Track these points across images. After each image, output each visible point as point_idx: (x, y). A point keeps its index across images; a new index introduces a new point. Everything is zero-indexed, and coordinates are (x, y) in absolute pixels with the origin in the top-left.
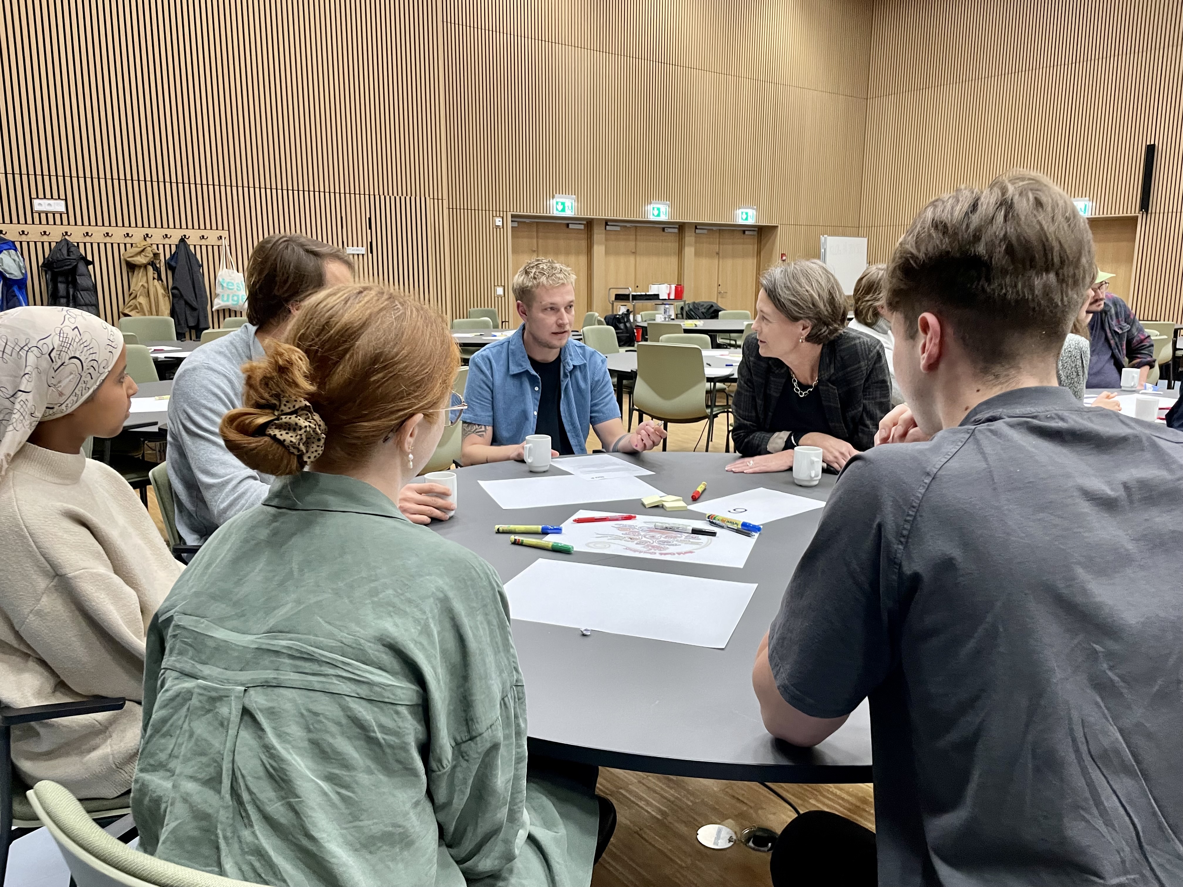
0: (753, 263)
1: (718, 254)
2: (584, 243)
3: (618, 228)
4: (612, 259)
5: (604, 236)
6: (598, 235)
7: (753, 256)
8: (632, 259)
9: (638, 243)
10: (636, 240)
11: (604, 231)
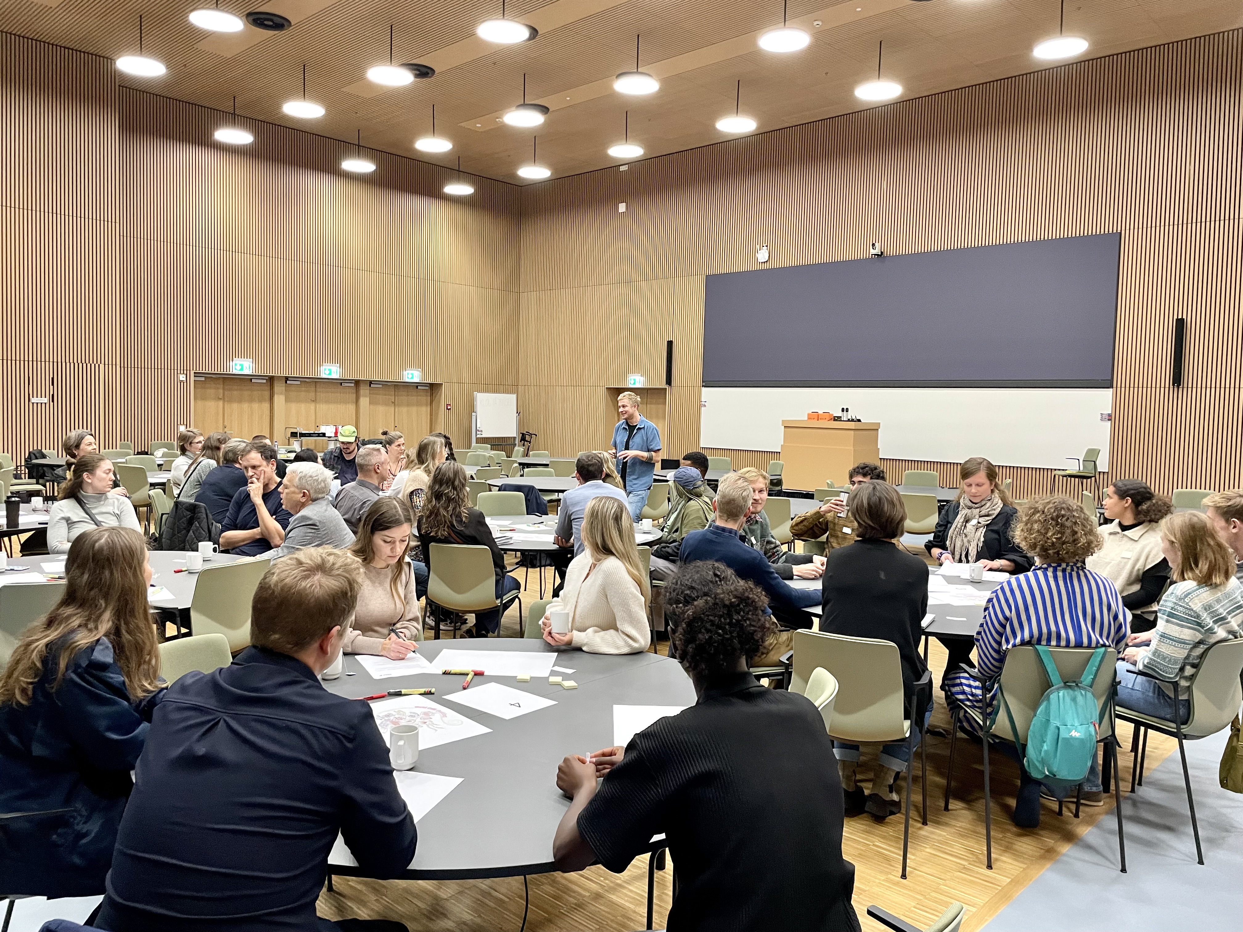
0: (427, 411)
1: (394, 403)
2: (267, 394)
3: (299, 383)
4: (294, 406)
5: (284, 388)
6: (279, 387)
7: (427, 406)
8: (312, 406)
9: (318, 394)
10: (316, 391)
11: (284, 384)
